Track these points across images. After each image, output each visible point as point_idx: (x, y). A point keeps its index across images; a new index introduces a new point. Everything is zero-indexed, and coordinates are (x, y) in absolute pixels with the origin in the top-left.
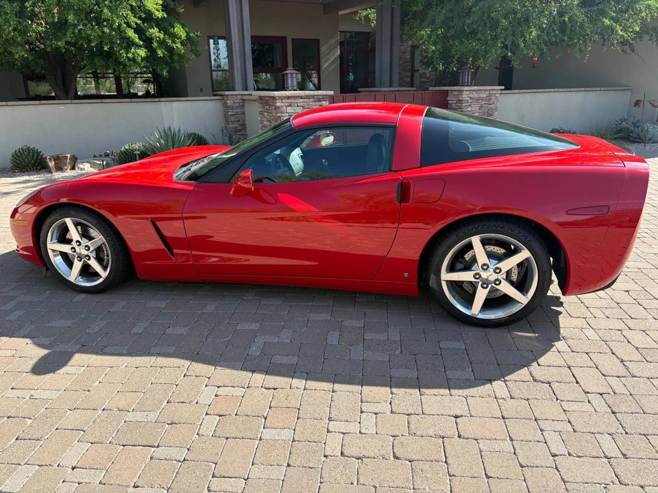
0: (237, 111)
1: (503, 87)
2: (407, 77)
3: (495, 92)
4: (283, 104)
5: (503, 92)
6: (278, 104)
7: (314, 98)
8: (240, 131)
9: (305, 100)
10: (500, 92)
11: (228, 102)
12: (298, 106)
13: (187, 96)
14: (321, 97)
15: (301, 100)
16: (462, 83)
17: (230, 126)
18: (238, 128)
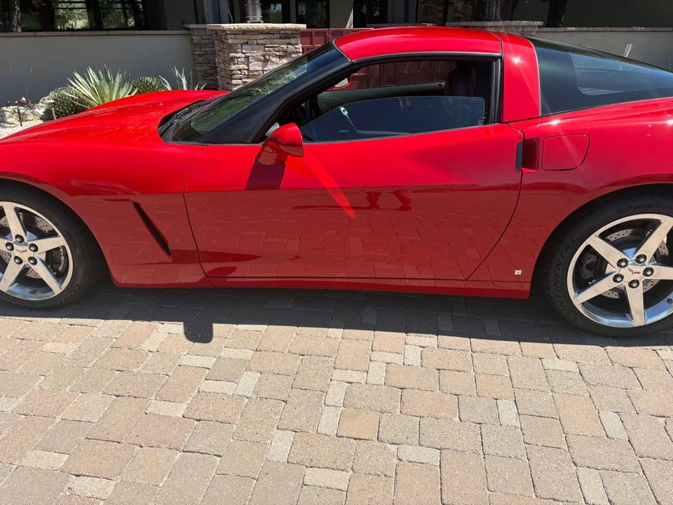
0: (207, 49)
1: (540, 23)
2: (439, 11)
3: (530, 29)
4: (235, 41)
5: (545, 29)
6: (230, 41)
7: (279, 33)
8: (211, 75)
9: (267, 36)
10: (537, 29)
11: (195, 38)
12: (258, 44)
13: (166, 29)
14: (290, 32)
15: (262, 36)
16: (488, 17)
17: (198, 68)
18: (208, 72)
